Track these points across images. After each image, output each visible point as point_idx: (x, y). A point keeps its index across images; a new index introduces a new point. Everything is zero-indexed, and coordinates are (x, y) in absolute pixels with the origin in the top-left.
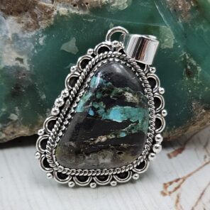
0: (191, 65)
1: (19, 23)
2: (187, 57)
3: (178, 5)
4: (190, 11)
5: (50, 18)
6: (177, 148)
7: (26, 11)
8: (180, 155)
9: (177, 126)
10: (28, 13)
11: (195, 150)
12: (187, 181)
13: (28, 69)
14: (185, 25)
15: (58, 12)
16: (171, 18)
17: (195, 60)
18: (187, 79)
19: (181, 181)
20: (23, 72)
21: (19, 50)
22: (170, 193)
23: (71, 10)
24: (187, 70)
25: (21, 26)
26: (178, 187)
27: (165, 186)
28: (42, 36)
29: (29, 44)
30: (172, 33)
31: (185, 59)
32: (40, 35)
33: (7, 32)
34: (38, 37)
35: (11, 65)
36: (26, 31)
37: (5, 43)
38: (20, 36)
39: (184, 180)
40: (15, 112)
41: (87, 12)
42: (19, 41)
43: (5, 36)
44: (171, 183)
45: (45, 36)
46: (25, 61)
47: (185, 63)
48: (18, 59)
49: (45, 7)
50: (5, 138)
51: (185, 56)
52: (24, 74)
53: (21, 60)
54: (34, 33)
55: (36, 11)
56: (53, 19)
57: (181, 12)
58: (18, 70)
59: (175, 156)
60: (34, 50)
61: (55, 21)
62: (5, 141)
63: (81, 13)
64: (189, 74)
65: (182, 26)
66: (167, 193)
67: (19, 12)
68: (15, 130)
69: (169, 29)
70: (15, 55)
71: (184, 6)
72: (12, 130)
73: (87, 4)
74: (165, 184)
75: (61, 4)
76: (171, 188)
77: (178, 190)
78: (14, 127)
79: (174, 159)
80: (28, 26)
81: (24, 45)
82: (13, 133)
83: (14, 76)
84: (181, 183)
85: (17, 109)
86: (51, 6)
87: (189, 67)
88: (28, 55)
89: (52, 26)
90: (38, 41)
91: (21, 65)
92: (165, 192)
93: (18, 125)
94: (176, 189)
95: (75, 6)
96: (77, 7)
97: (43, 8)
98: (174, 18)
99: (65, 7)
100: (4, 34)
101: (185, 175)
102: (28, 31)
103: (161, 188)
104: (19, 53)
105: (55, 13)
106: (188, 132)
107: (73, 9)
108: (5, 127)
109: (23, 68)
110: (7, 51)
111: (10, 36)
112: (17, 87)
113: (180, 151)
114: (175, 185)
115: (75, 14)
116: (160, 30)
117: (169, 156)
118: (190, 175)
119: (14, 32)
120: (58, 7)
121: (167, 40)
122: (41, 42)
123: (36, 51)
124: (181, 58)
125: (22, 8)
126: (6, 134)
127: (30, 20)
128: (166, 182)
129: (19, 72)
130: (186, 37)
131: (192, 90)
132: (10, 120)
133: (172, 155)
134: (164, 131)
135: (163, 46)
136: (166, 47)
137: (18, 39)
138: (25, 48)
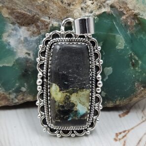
0: (135, 59)
1: (28, 31)
2: (133, 55)
3: (127, 22)
4: (135, 26)
5: (47, 28)
6: (125, 111)
7: (33, 24)
8: (126, 116)
9: (125, 98)
11: (136, 113)
13: (33, 59)
14: (132, 35)
15: (52, 25)
16: (123, 30)
17: (137, 56)
18: (132, 68)
19: (127, 132)
20: (30, 61)
21: (28, 48)
22: (120, 139)
24: (132, 62)
25: (29, 33)
26: (125, 136)
27: (117, 135)
29: (34, 44)
30: (123, 39)
31: (131, 56)
33: (21, 36)
34: (40, 40)
35: (23, 57)
36: (32, 36)
37: (19, 43)
38: (29, 39)
39: (129, 132)
40: (24, 86)
43: (19, 39)
44: (120, 133)
46: (31, 55)
47: (131, 58)
48: (27, 53)
49: (45, 21)
50: (18, 102)
51: (131, 54)
52: (31, 63)
53: (29, 54)
54: (37, 37)
55: (39, 24)
56: (49, 29)
57: (129, 26)
58: (27, 60)
59: (124, 116)
61: (51, 30)
62: (18, 104)
64: (133, 65)
65: (129, 35)
67: (28, 24)
68: (24, 97)
69: (122, 37)
70: (25, 51)
71: (131, 23)
72: (22, 98)
74: (117, 134)
75: (55, 20)
76: (120, 136)
77: (125, 138)
78: (23, 95)
79: (123, 118)
80: (34, 33)
81: (31, 45)
82: (23, 99)
83: (24, 63)
84: (127, 134)
85: (26, 84)
86: (48, 21)
87: (133, 61)
88: (33, 51)
91: (29, 57)
92: (117, 138)
93: (26, 95)
94: (124, 137)
97: (43, 22)
98: (125, 30)
99: (57, 21)
100: (19, 37)
101: (129, 128)
102: (34, 36)
103: (114, 136)
105: (51, 25)
106: (132, 101)
108: (18, 95)
109: (30, 59)
110: (20, 48)
111: (22, 39)
113: (127, 113)
114: (123, 134)
116: (116, 37)
117: (120, 116)
118: (132, 129)
119: (25, 36)
120: (52, 21)
121: (120, 43)
123: (38, 49)
124: (128, 55)
125: (30, 22)
126: (19, 100)
127: (35, 29)
128: (117, 132)
129: (27, 61)
130: (132, 42)
131: (135, 75)
132: (21, 91)
133: (121, 116)
134: (117, 100)
135: (117, 47)
136: (119, 48)
137: (27, 41)
138: (31, 47)
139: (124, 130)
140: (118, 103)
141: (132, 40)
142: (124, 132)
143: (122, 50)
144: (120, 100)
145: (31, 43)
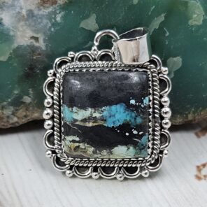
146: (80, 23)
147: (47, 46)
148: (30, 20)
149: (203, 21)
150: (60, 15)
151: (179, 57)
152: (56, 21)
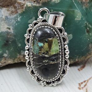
0: (89, 27)
1: (8, 11)
2: (87, 24)
4: (88, 2)
5: (23, 8)
7: (11, 5)
8: (83, 69)
9: (82, 56)
10: (12, 6)
11: (90, 66)
12: (89, 82)
13: (13, 32)
14: (86, 9)
15: (27, 5)
17: (91, 25)
18: (87, 34)
21: (8, 24)
22: (82, 88)
23: (33, 4)
25: (9, 12)
28: (19, 17)
29: (13, 21)
30: (80, 13)
31: (86, 25)
32: (18, 16)
33: (2, 16)
34: (17, 17)
35: (4, 31)
36: (11, 15)
37: (2, 21)
38: (9, 17)
39: (88, 81)
40: (6, 53)
41: (40, 5)
42: (8, 20)
43: (2, 17)
44: (82, 83)
45: (20, 17)
46: (11, 29)
47: (86, 27)
48: (8, 28)
49: (21, 3)
51: (86, 24)
52: (11, 35)
53: (9, 29)
54: (15, 15)
55: (16, 5)
56: (24, 9)
57: (84, 3)
59: (82, 69)
60: (15, 23)
61: (25, 10)
62: (1, 66)
63: (38, 5)
64: (88, 32)
65: (85, 9)
66: (81, 88)
67: (8, 6)
68: (6, 61)
69: (79, 11)
70: (6, 26)
72: (4, 61)
73: (40, 1)
74: (79, 84)
75: (28, 2)
76: (82, 86)
78: (5, 60)
79: (81, 71)
80: (12, 12)
81: (11, 22)
82: (5, 63)
84: (87, 83)
85: (7, 51)
86: (23, 2)
87: (88, 29)
88: (13, 26)
89: (24, 12)
90: (17, 19)
91: (9, 31)
93: (7, 59)
94: (85, 86)
95: (35, 2)
96: (36, 2)
97: (19, 4)
98: (81, 6)
99: (30, 3)
102: (12, 15)
103: (78, 86)
104: (8, 25)
105: (25, 6)
107: (34, 3)
108: (1, 60)
109: (10, 32)
110: (2, 24)
111: (4, 17)
112: (7, 41)
113: (83, 67)
114: (84, 84)
115: (35, 6)
116: (75, 12)
118: (90, 79)
119: (6, 15)
120: (27, 3)
121: (78, 16)
122: (19, 19)
123: (16, 24)
124: (84, 24)
125: (9, 4)
126: (2, 63)
127: (13, 9)
129: (8, 34)
130: (87, 15)
131: (89, 39)
132: (4, 57)
133: (80, 69)
134: (76, 58)
135: (76, 19)
136: (77, 19)
137: (8, 19)
138: (11, 23)
139: (85, 80)
140: (77, 60)
141: (86, 13)
142: (85, 82)
143: (80, 21)
144: (78, 58)
145: (10, 20)
146: (28, 21)
147: (14, 32)
148: (7, 21)
149: (81, 18)
150: (19, 18)
151: (71, 34)
152: (17, 20)
